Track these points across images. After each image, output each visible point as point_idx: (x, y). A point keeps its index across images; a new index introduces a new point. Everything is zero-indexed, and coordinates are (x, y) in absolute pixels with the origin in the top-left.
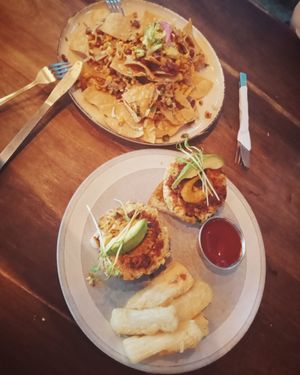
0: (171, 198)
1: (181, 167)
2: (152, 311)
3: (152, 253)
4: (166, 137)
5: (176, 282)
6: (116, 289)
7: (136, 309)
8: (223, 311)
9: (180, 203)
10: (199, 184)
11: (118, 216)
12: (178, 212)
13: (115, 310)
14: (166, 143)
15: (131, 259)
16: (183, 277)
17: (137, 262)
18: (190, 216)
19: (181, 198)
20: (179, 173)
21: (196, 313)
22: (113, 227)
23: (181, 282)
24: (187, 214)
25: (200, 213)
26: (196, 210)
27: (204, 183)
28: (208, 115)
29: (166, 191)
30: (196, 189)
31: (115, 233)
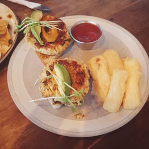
0: (49, 49)
1: (32, 35)
2: (112, 83)
3: (77, 69)
4: (10, 42)
5: (99, 65)
6: (91, 103)
7: (108, 93)
8: (123, 49)
9: (54, 45)
10: (47, 29)
11: (46, 82)
12: (59, 49)
13: (104, 107)
14: (14, 43)
15: (76, 82)
16: (98, 60)
17: (80, 80)
18: (64, 43)
19: (51, 43)
20: (35, 38)
21: (121, 61)
22: (51, 88)
23: (100, 62)
24: (63, 45)
25: (65, 37)
26: (62, 38)
27: (48, 26)
28: (10, 16)
29: (43, 50)
30: (49, 33)
31: (55, 88)
